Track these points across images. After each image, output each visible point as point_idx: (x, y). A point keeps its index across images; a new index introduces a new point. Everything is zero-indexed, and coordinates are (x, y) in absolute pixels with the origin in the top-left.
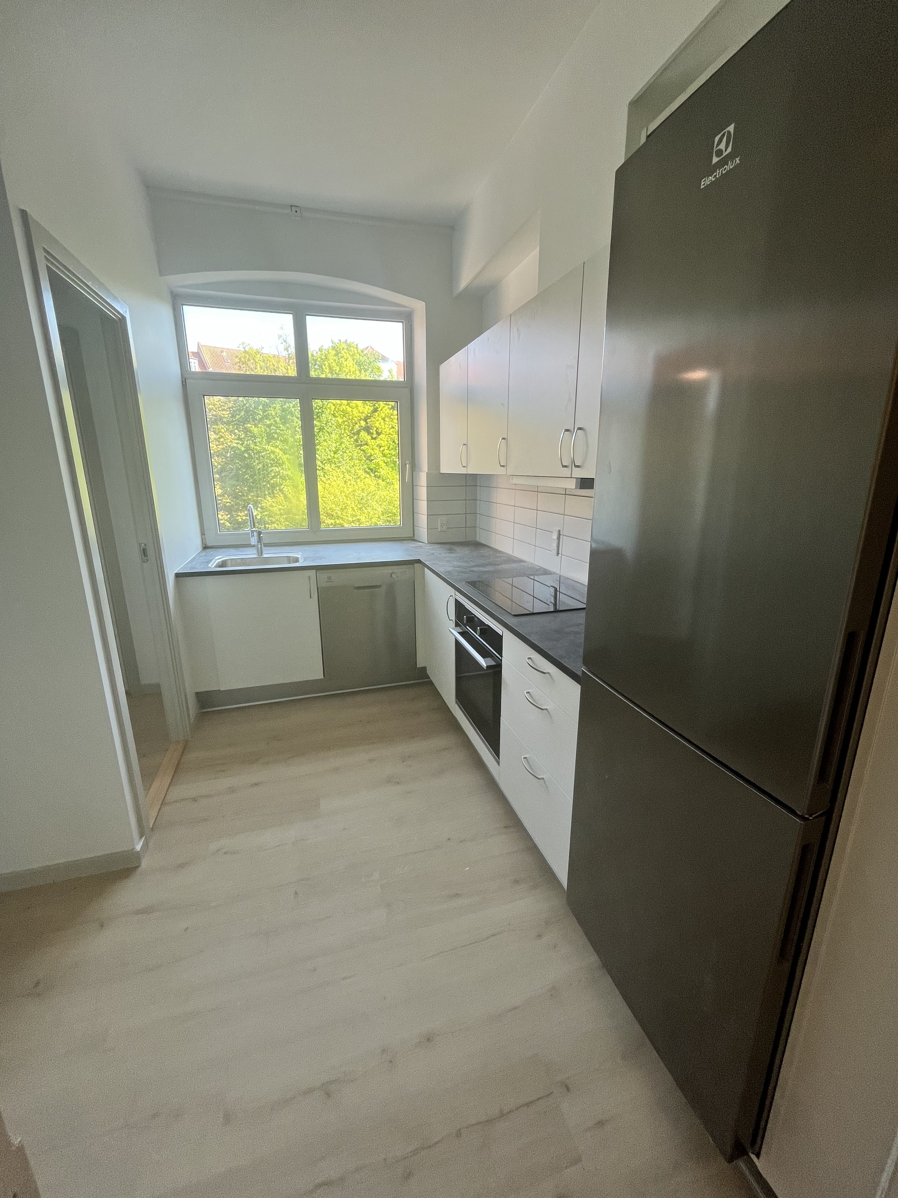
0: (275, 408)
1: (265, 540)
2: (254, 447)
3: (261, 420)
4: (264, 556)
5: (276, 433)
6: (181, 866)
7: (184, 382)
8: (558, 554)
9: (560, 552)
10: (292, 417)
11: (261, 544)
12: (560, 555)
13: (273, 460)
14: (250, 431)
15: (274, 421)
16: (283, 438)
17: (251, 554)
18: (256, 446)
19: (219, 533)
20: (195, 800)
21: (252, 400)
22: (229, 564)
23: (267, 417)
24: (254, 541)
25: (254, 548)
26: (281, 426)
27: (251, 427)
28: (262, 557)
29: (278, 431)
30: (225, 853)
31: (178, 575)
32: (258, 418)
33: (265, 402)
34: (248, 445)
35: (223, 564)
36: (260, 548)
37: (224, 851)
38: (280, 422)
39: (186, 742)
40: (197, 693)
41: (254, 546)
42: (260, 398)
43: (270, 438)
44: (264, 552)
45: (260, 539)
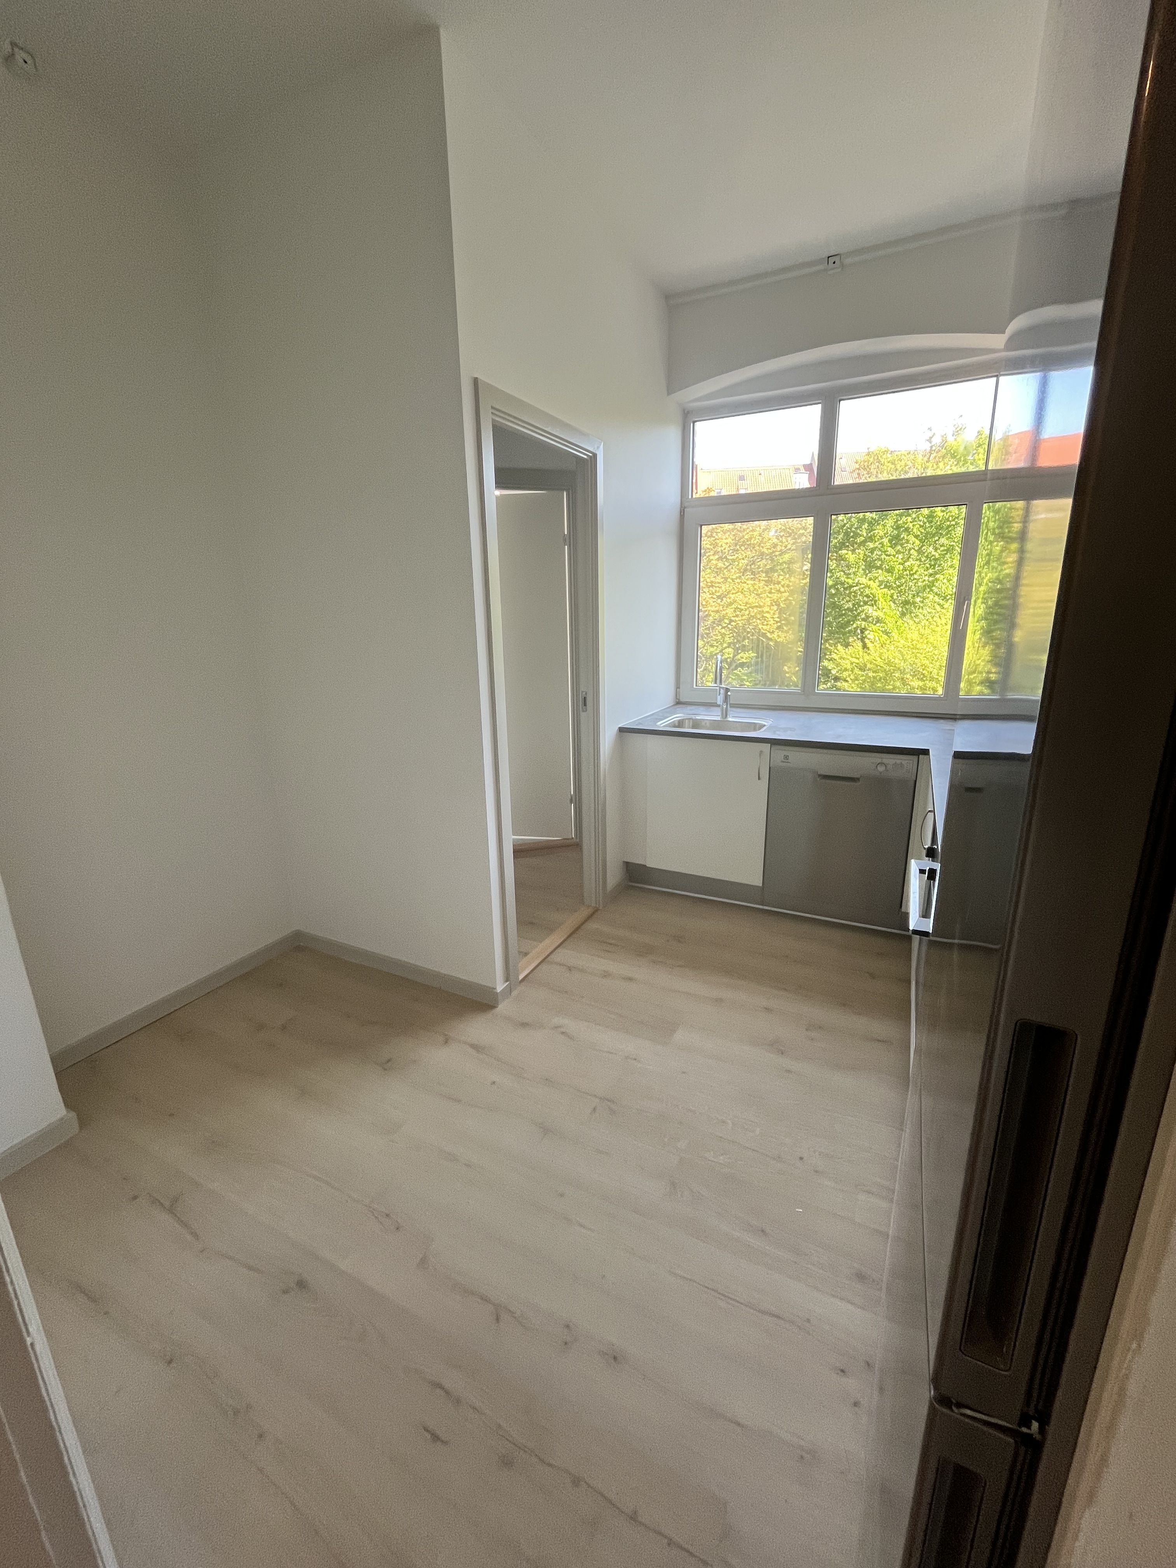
0: (884, 526)
1: (730, 700)
2: (846, 580)
3: (863, 543)
4: (729, 720)
5: (881, 560)
6: (524, 1025)
7: (682, 511)
10: (907, 536)
11: (727, 705)
13: (868, 596)
14: (844, 560)
15: (880, 544)
16: (888, 566)
17: (715, 715)
18: (848, 578)
19: (695, 687)
20: (570, 969)
21: (854, 518)
22: (686, 725)
23: (871, 539)
24: (720, 700)
25: (719, 708)
26: (889, 549)
27: (847, 554)
28: (726, 720)
29: (883, 556)
30: (563, 1033)
31: (622, 730)
32: (859, 541)
33: (872, 518)
34: (838, 578)
35: (680, 723)
36: (724, 709)
37: (562, 1030)
38: (889, 544)
39: (596, 911)
40: (627, 864)
41: (719, 706)
42: (866, 514)
43: (870, 566)
44: (730, 714)
45: (726, 698)
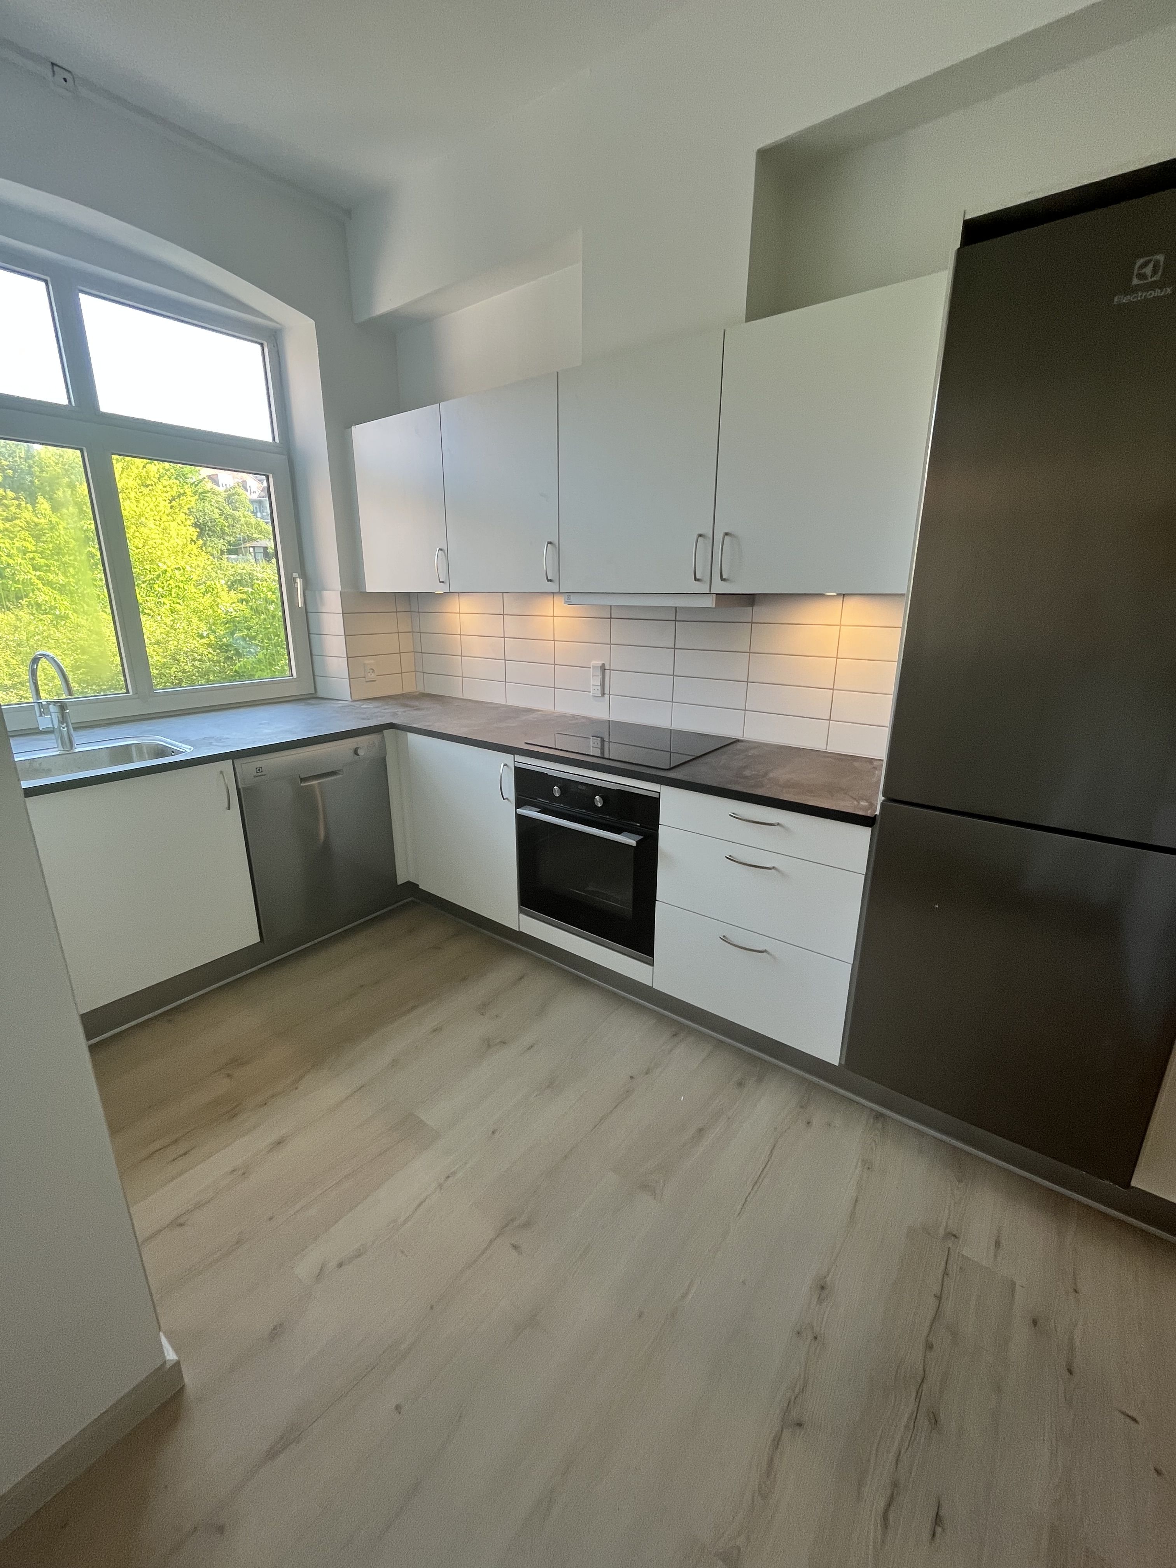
1: (73, 719)
4: (77, 750)
8: (603, 694)
9: (607, 691)
11: (67, 726)
12: (607, 696)
17: (50, 748)
25: (52, 736)
28: (74, 753)
36: (65, 734)
44: (76, 741)
45: (63, 719)
